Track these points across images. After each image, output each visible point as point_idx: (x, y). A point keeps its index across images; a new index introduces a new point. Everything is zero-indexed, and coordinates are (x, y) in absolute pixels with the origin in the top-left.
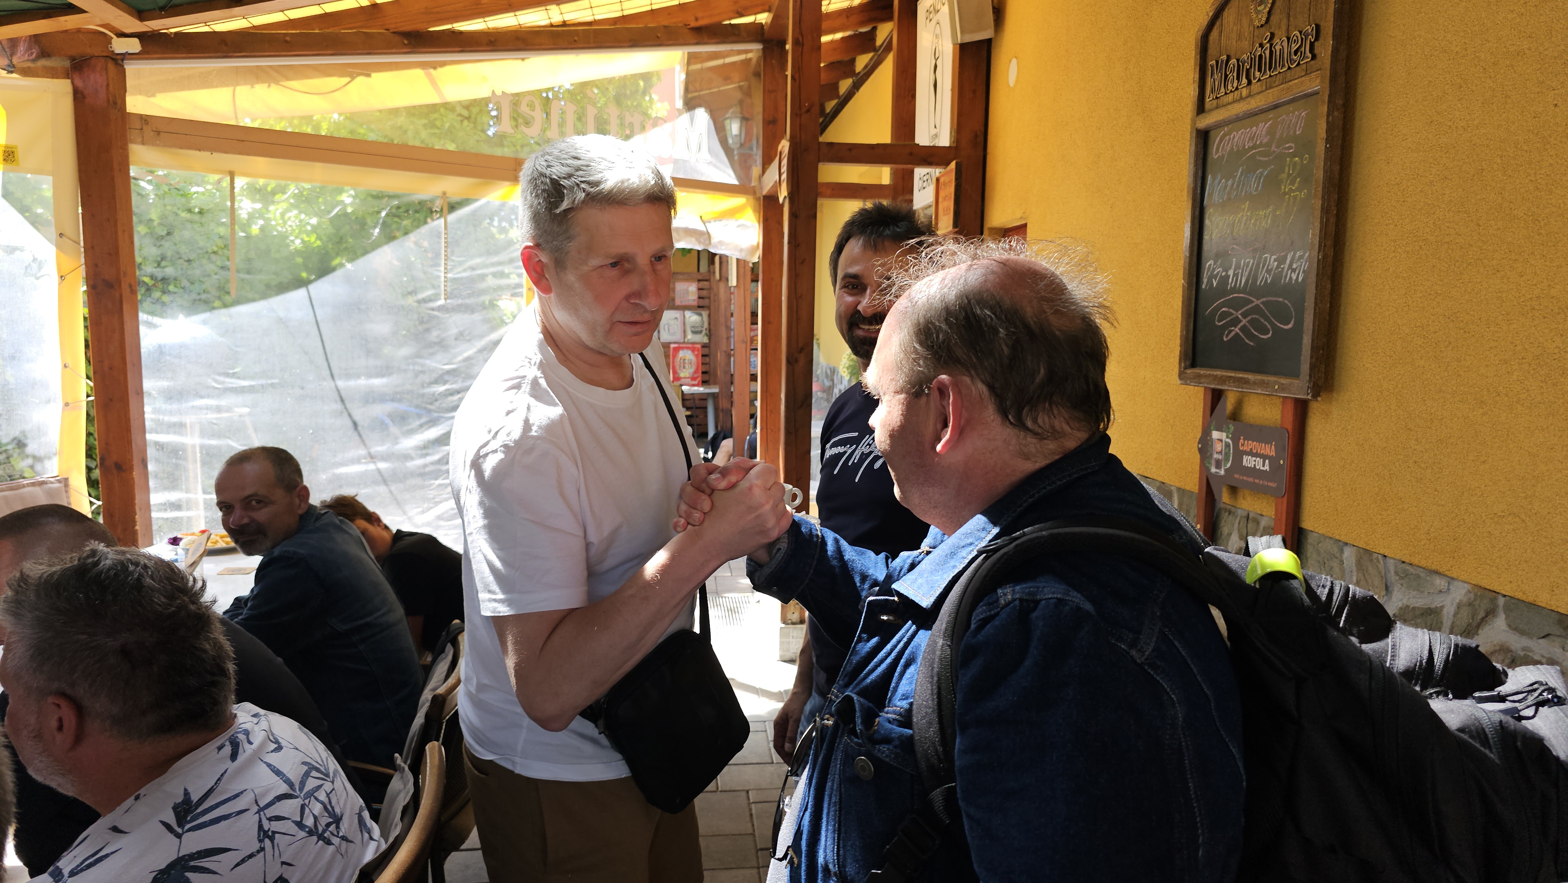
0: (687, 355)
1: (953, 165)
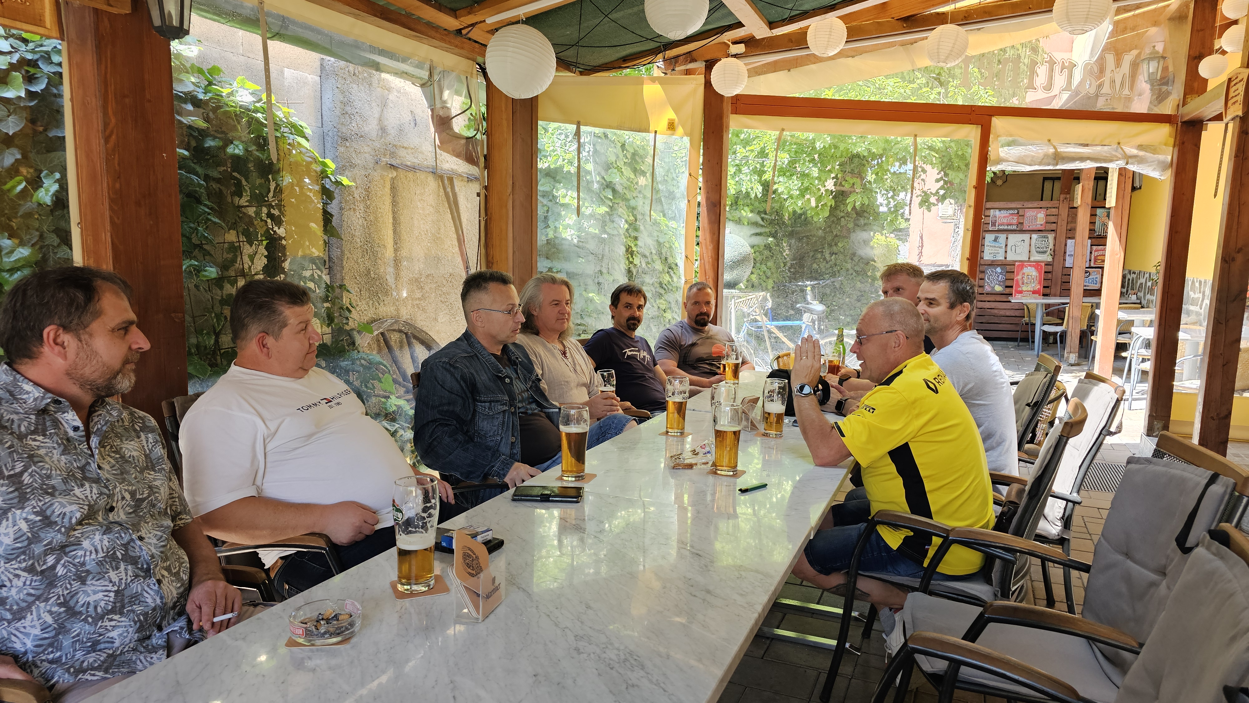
0: (1031, 272)
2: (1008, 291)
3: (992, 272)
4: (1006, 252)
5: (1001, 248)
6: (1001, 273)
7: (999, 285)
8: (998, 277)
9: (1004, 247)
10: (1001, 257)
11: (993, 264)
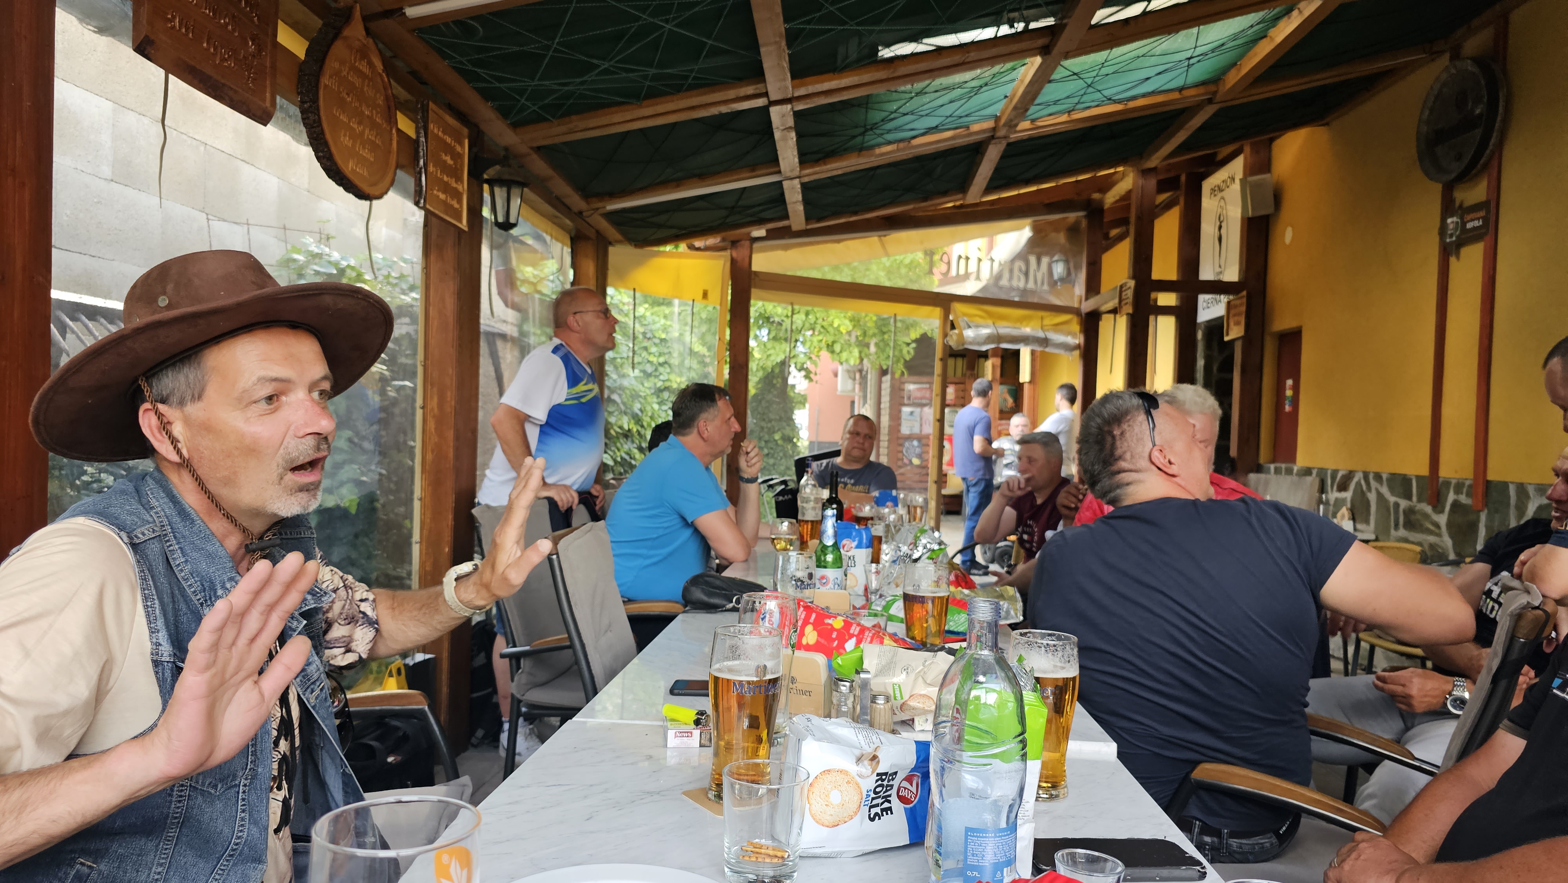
1: (1244, 293)
2: (924, 464)
4: (920, 425)
5: (915, 421)
6: (917, 447)
7: (916, 458)
8: (915, 450)
9: (918, 420)
11: (910, 438)
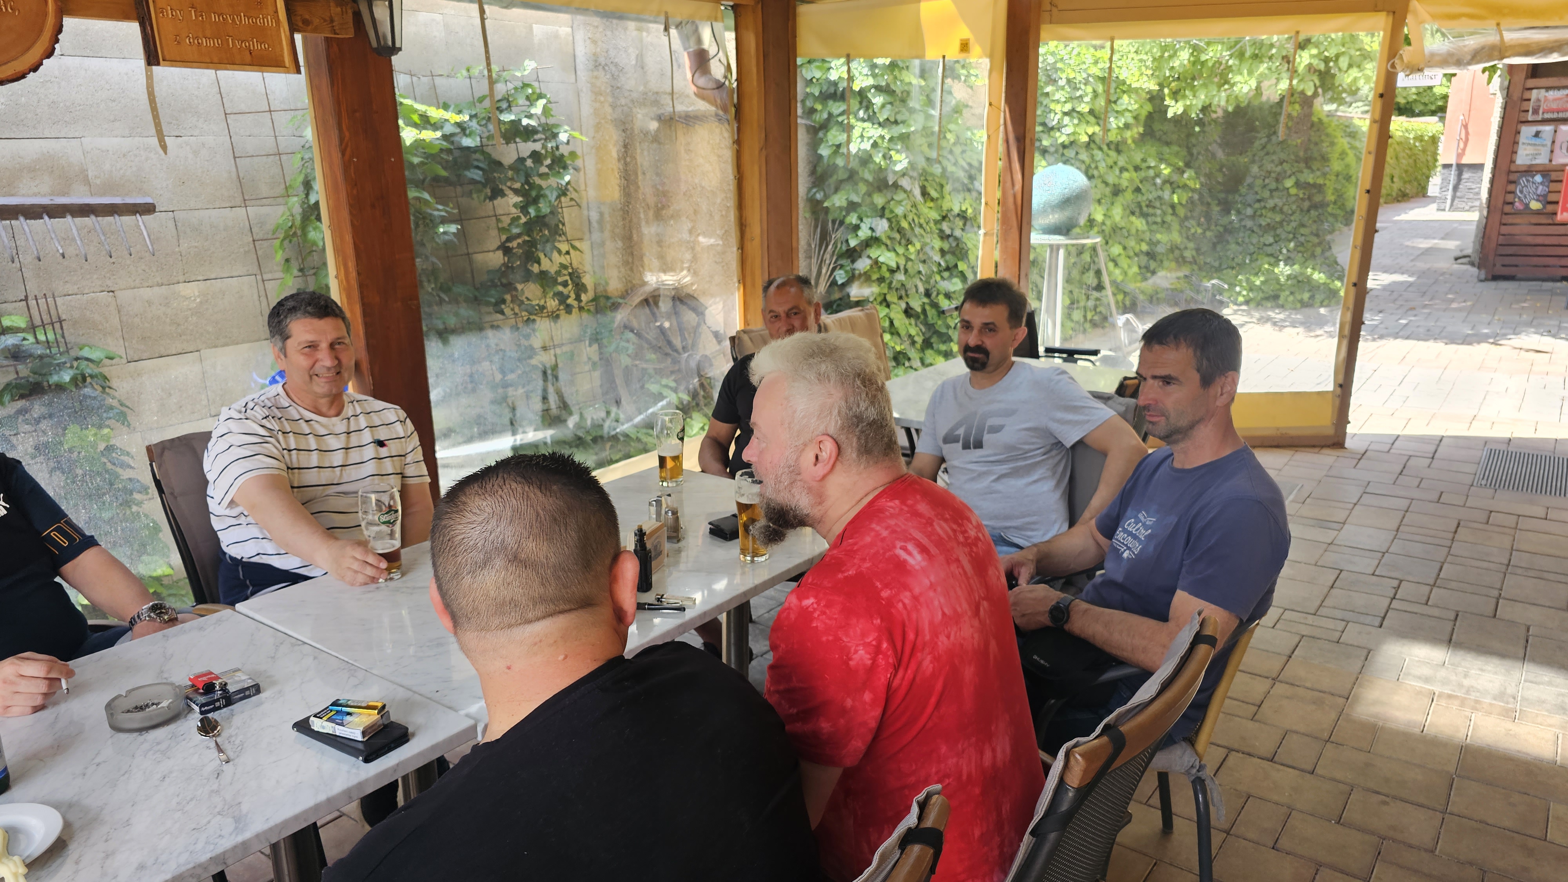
2: (1550, 208)
3: (1528, 181)
4: (1552, 152)
5: (1543, 145)
6: (1541, 183)
7: (1538, 200)
8: (1536, 189)
9: (1549, 143)
10: (1542, 160)
11: (1529, 171)
